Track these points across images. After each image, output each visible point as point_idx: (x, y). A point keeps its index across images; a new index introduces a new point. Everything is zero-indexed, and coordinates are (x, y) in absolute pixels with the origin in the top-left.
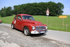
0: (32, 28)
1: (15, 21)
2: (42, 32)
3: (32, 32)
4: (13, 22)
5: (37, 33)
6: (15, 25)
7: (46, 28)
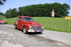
0: (29, 27)
1: (17, 22)
2: (38, 31)
3: (29, 31)
4: (15, 23)
5: (33, 31)
6: (17, 26)
7: (43, 28)
